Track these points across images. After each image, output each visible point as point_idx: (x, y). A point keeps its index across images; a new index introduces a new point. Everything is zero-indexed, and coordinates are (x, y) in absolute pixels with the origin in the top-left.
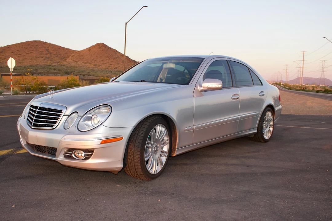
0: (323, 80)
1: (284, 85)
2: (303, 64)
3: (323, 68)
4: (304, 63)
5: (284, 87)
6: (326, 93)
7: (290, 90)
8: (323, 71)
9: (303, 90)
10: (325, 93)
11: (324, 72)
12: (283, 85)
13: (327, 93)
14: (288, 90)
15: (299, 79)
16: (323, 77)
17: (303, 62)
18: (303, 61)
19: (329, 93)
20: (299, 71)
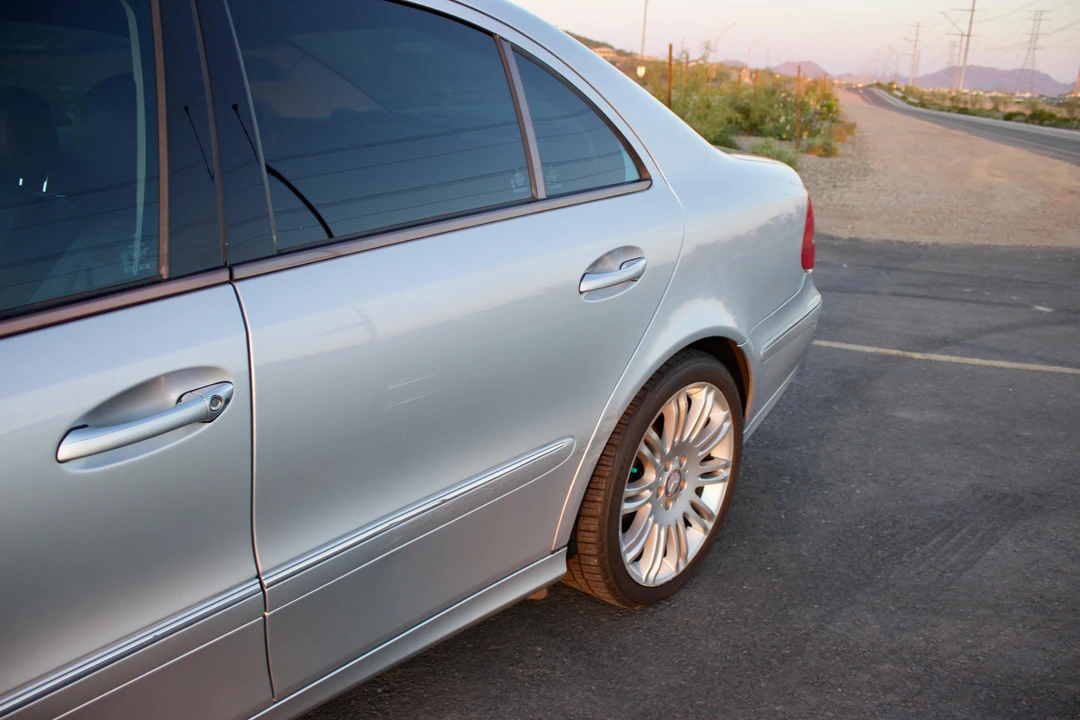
0: (1028, 76)
1: (903, 92)
2: (971, 22)
3: (1035, 36)
4: (974, 19)
5: (904, 98)
6: (1037, 122)
7: (919, 109)
8: (1032, 48)
9: (964, 111)
10: (1033, 123)
11: (1036, 51)
12: (898, 89)
13: (1041, 124)
14: (913, 108)
15: (952, 71)
16: (1029, 66)
17: (972, 17)
18: (973, 11)
19: (1047, 122)
20: (953, 45)
